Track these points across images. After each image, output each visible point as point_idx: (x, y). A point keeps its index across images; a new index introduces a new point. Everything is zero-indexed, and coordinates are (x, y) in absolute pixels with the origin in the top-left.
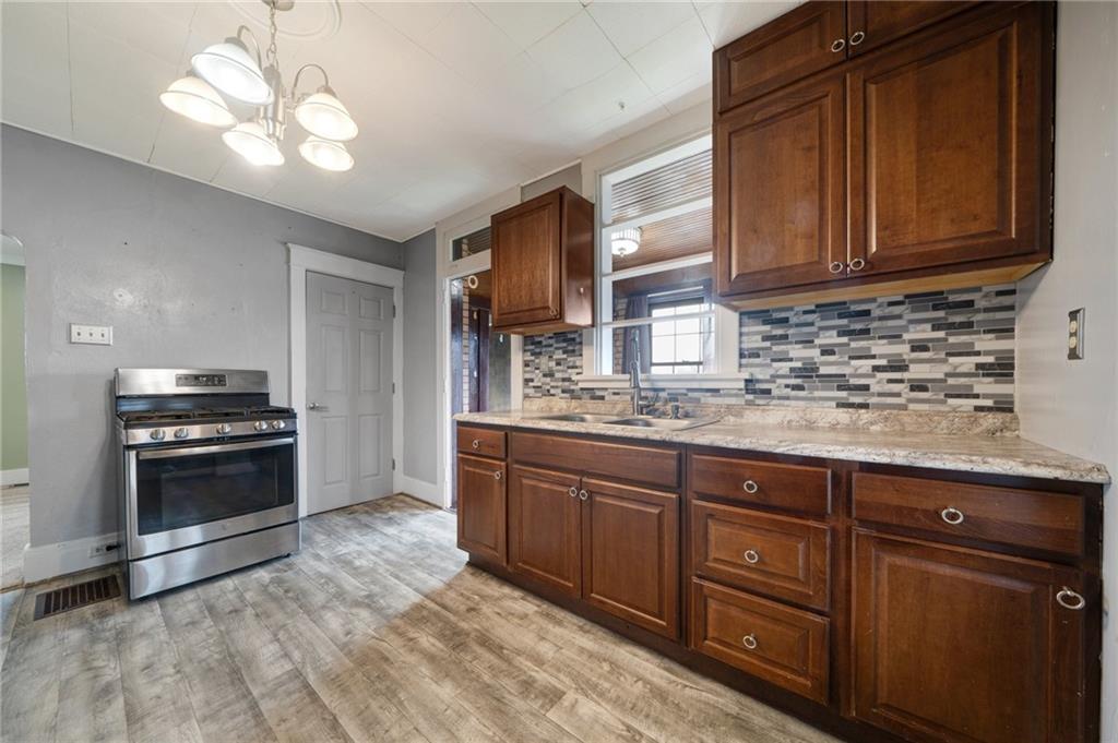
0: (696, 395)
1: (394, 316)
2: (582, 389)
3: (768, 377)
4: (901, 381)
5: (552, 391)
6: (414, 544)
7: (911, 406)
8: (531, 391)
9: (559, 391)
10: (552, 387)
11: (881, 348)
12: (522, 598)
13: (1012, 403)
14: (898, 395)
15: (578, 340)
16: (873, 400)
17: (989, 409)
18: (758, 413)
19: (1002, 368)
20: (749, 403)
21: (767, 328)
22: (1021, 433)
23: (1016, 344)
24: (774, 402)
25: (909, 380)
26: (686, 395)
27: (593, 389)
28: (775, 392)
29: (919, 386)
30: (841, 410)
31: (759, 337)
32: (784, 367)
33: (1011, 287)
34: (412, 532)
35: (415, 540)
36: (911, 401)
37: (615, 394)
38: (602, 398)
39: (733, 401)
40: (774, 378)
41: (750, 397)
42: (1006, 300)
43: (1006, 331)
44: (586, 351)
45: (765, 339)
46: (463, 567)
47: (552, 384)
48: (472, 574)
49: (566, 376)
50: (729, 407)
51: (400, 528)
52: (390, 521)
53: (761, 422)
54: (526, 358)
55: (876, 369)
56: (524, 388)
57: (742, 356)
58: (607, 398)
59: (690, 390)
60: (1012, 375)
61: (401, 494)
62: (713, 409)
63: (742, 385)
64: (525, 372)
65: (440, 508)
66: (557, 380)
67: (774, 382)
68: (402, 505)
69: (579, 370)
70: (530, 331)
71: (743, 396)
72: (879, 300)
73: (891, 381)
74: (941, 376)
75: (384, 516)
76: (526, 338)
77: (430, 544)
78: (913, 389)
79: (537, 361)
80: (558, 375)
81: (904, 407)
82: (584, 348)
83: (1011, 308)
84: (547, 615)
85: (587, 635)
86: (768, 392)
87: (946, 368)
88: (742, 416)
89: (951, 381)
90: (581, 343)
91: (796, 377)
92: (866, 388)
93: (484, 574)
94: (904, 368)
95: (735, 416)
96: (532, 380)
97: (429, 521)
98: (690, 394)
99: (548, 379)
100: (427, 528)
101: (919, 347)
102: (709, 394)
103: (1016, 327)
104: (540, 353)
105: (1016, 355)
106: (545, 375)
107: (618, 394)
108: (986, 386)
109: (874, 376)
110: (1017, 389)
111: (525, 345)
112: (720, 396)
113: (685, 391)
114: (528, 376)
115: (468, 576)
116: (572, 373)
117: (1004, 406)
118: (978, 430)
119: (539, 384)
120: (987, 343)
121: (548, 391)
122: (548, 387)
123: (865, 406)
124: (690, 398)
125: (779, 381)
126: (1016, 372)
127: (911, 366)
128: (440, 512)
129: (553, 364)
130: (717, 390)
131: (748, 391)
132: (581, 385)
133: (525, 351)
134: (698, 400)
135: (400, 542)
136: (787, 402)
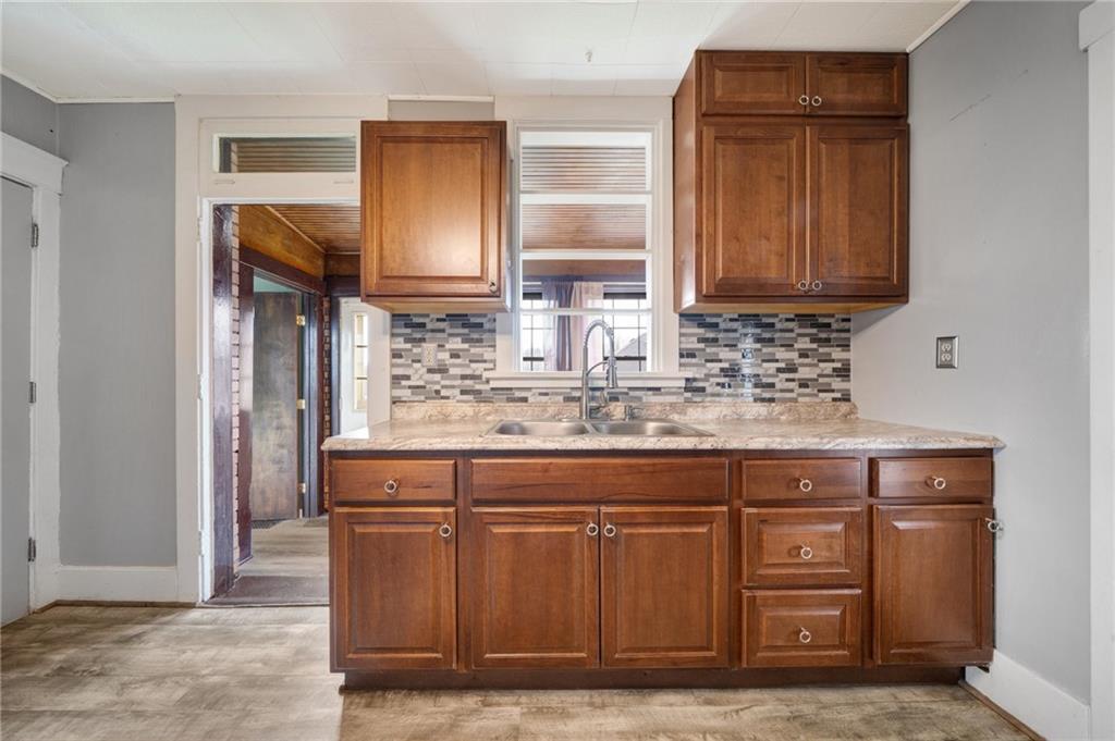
0: (637, 393)
1: (34, 243)
2: (492, 389)
3: (703, 376)
4: (793, 380)
5: (444, 393)
6: (183, 702)
7: (800, 399)
8: (405, 394)
9: (457, 392)
10: (443, 387)
11: (781, 354)
12: (486, 704)
13: (849, 395)
14: (792, 391)
15: (487, 326)
16: (777, 395)
17: (839, 400)
18: (699, 409)
19: (844, 372)
20: (687, 401)
21: (701, 331)
22: (859, 415)
23: (851, 355)
24: (709, 399)
25: (799, 380)
26: (627, 394)
27: (511, 389)
28: (709, 390)
29: (803, 384)
30: (759, 404)
31: (695, 339)
32: (715, 367)
33: (848, 317)
34: (158, 679)
35: (180, 693)
36: (799, 395)
37: (541, 394)
38: (525, 400)
39: (673, 399)
40: (707, 377)
41: (688, 395)
42: (845, 325)
43: (846, 346)
44: (500, 341)
45: (700, 340)
46: (339, 700)
47: (444, 383)
48: (368, 705)
49: (468, 372)
50: (671, 405)
51: (115, 682)
52: (68, 676)
53: (701, 417)
54: (394, 346)
55: (779, 370)
56: (392, 388)
57: (681, 356)
58: (531, 400)
59: (630, 389)
60: (848, 376)
61: (57, 604)
62: (659, 408)
63: (682, 384)
64: (393, 365)
65: (190, 606)
66: (454, 377)
67: (708, 381)
68: (74, 629)
69: (491, 366)
70: (402, 307)
71: (682, 394)
72: (781, 316)
73: (787, 380)
74: (815, 377)
75: (40, 671)
76: (394, 316)
77: (225, 685)
78: (801, 386)
79: (415, 350)
80: (453, 371)
81: (795, 400)
82: (498, 337)
83: (848, 331)
84: (541, 711)
85: (608, 710)
86: (703, 390)
87: (818, 371)
88: (685, 414)
89: (821, 380)
90: (493, 331)
91: (726, 376)
92: (772, 385)
93: (390, 695)
94: (794, 370)
95: (679, 413)
96: (408, 378)
97: (180, 639)
98: (632, 393)
99: (437, 377)
100: (189, 654)
101: (803, 354)
102: (650, 393)
103: (851, 344)
104: (423, 340)
105: (851, 363)
106: (430, 371)
107: (546, 394)
108: (837, 383)
109: (777, 376)
110: (852, 386)
111: (393, 327)
112: (661, 394)
113: (626, 390)
114: (399, 371)
115: (365, 715)
116: (478, 368)
117: (846, 398)
118: (838, 415)
119: (421, 383)
120: (837, 353)
121: (437, 392)
122: (438, 387)
123: (771, 400)
124: (632, 397)
125: (712, 380)
126: (852, 374)
127: (800, 369)
128: (194, 614)
129: (444, 356)
130: (658, 389)
131: (687, 389)
132: (493, 384)
133: (393, 335)
134: (639, 399)
135: (138, 715)
136: (717, 399)
